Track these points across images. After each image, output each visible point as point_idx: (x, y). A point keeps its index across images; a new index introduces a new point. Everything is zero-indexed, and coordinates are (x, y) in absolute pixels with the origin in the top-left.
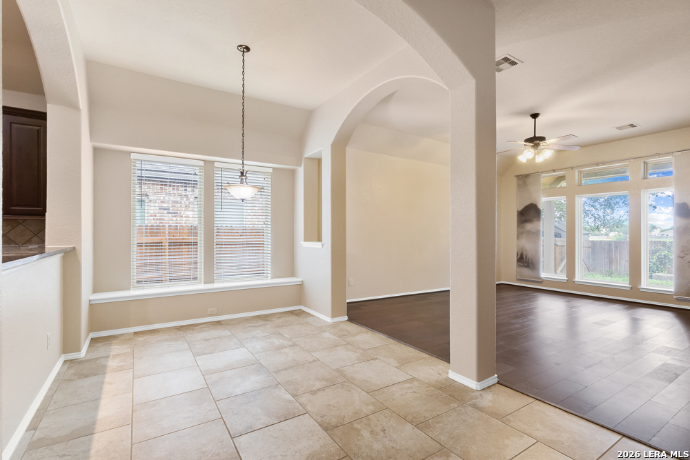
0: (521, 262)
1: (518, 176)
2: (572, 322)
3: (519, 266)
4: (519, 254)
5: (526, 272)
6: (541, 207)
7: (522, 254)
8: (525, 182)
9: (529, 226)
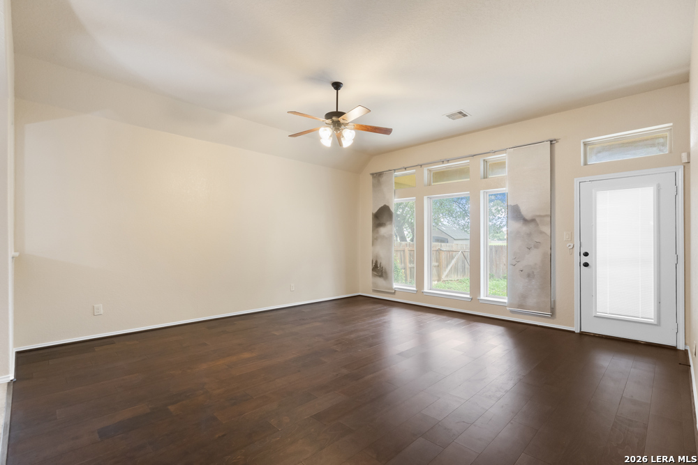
0: (375, 271)
1: (372, 174)
2: (422, 337)
3: (374, 276)
4: (374, 262)
5: (381, 282)
6: (393, 209)
7: (376, 262)
8: (379, 181)
9: (383, 231)
